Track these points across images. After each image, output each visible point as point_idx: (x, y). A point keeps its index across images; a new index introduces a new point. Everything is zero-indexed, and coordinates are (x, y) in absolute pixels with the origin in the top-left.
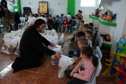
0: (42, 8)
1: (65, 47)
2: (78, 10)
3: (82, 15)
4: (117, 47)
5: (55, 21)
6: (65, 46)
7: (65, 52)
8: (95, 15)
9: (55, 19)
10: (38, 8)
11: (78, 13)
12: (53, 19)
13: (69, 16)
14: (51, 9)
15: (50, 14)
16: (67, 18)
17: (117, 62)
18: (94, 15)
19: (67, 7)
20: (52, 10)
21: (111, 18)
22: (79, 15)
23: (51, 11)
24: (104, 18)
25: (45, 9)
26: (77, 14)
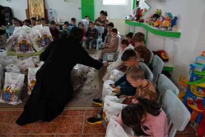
0: (35, 8)
1: (91, 77)
2: (100, 11)
3: (107, 19)
4: (191, 73)
5: (61, 31)
6: (91, 75)
7: (95, 87)
8: (135, 18)
9: (61, 27)
10: (27, 8)
11: (100, 16)
12: (58, 28)
13: (85, 21)
14: (51, 9)
15: (50, 18)
16: (83, 25)
17: (191, 97)
18: (133, 19)
19: (80, 6)
20: (53, 11)
21: (171, 24)
22: (102, 20)
23: (51, 13)
24: (156, 24)
25: (40, 11)
26: (99, 18)
